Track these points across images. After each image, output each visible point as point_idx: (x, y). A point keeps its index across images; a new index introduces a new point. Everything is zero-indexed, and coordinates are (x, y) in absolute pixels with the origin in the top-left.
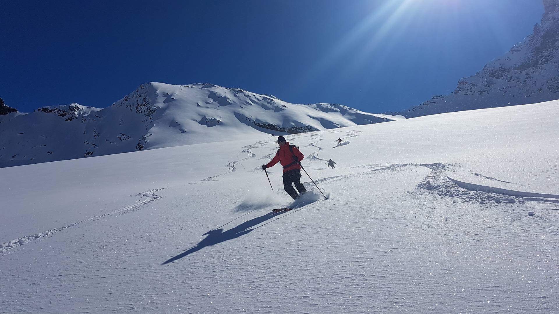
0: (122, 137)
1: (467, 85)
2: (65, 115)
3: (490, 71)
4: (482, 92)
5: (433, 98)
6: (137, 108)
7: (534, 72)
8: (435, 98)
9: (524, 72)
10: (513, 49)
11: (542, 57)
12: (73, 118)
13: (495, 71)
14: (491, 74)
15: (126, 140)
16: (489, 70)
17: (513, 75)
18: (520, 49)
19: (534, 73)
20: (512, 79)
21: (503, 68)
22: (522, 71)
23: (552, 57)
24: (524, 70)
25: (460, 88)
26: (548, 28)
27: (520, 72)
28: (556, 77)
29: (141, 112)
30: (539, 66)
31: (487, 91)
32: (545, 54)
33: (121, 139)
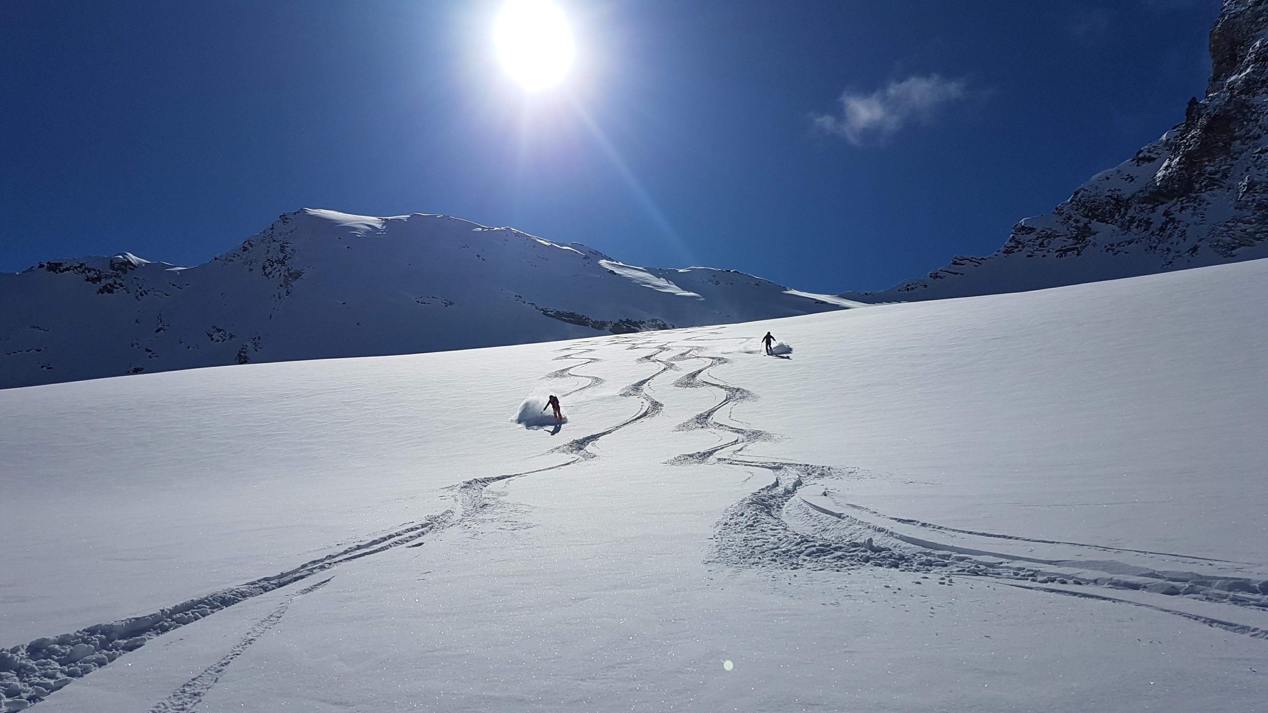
0: (216, 336)
1: (1033, 236)
2: (99, 279)
3: (1086, 204)
4: (1065, 251)
5: (955, 263)
6: (264, 268)
7: (1182, 208)
8: (958, 264)
9: (1161, 209)
10: (1141, 155)
11: (1200, 174)
12: (117, 288)
13: (1096, 204)
14: (1089, 212)
15: (223, 341)
16: (1085, 202)
17: (1136, 215)
18: (1155, 156)
19: (1183, 212)
20: (1135, 224)
21: (1114, 199)
22: (1157, 205)
23: (1225, 176)
24: (1162, 203)
25: (1016, 241)
26: (1217, 111)
27: (1153, 208)
28: (1229, 222)
29: (273, 277)
30: (1194, 195)
31: (1078, 251)
32: (1209, 169)
33: (212, 339)
